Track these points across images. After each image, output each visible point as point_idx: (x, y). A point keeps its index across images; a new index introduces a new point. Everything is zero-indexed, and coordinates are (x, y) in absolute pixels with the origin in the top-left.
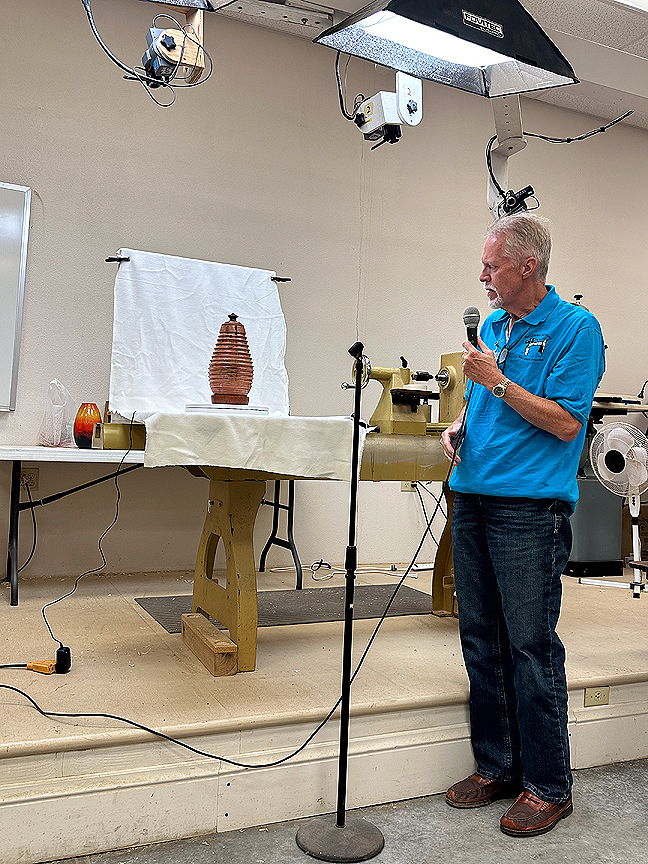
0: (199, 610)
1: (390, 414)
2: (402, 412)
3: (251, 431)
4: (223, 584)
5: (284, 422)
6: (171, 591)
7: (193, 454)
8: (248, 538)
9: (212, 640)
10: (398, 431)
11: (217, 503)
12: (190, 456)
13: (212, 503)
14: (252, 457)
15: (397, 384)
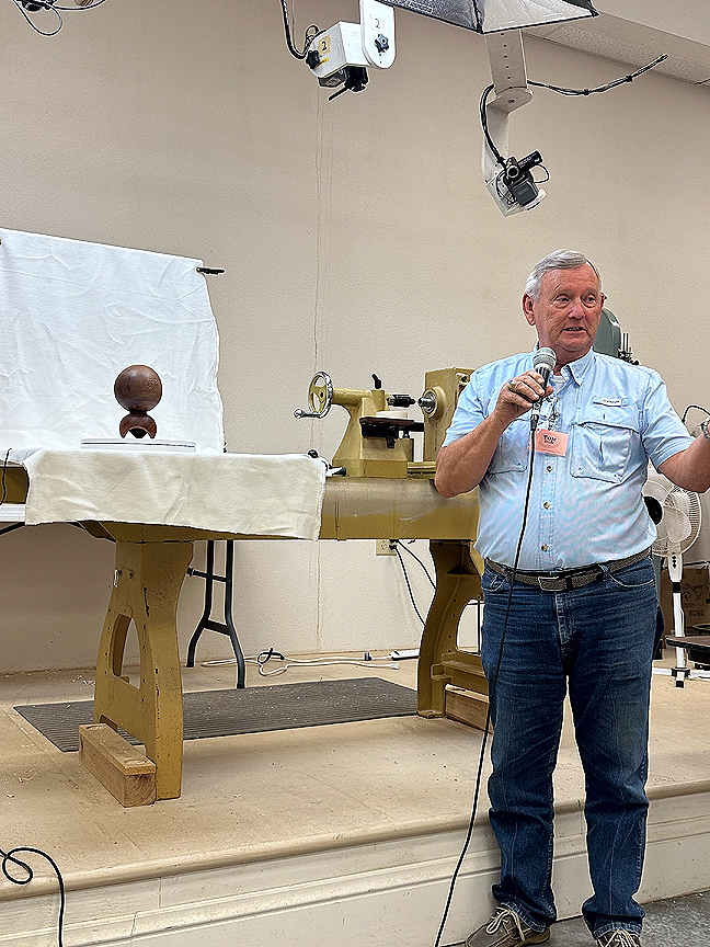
0: (103, 720)
1: (360, 451)
2: (376, 447)
3: (171, 473)
4: (135, 683)
5: (217, 460)
6: (65, 695)
7: (92, 506)
8: (171, 620)
9: (121, 759)
10: (370, 473)
11: (126, 573)
12: (87, 509)
13: (120, 572)
14: (173, 509)
15: (369, 410)
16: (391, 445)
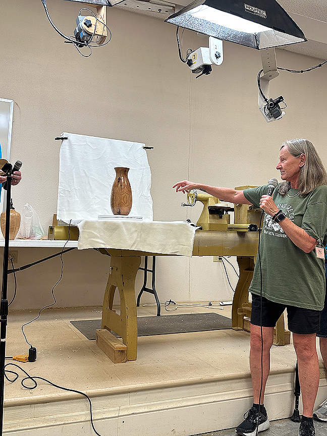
0: (105, 327)
1: (208, 220)
2: (214, 218)
3: (133, 229)
5: (151, 224)
6: (89, 317)
7: (103, 242)
8: (132, 288)
9: (113, 344)
10: (212, 229)
11: (115, 269)
13: (112, 268)
14: (134, 243)
15: (212, 203)
16: (221, 217)
